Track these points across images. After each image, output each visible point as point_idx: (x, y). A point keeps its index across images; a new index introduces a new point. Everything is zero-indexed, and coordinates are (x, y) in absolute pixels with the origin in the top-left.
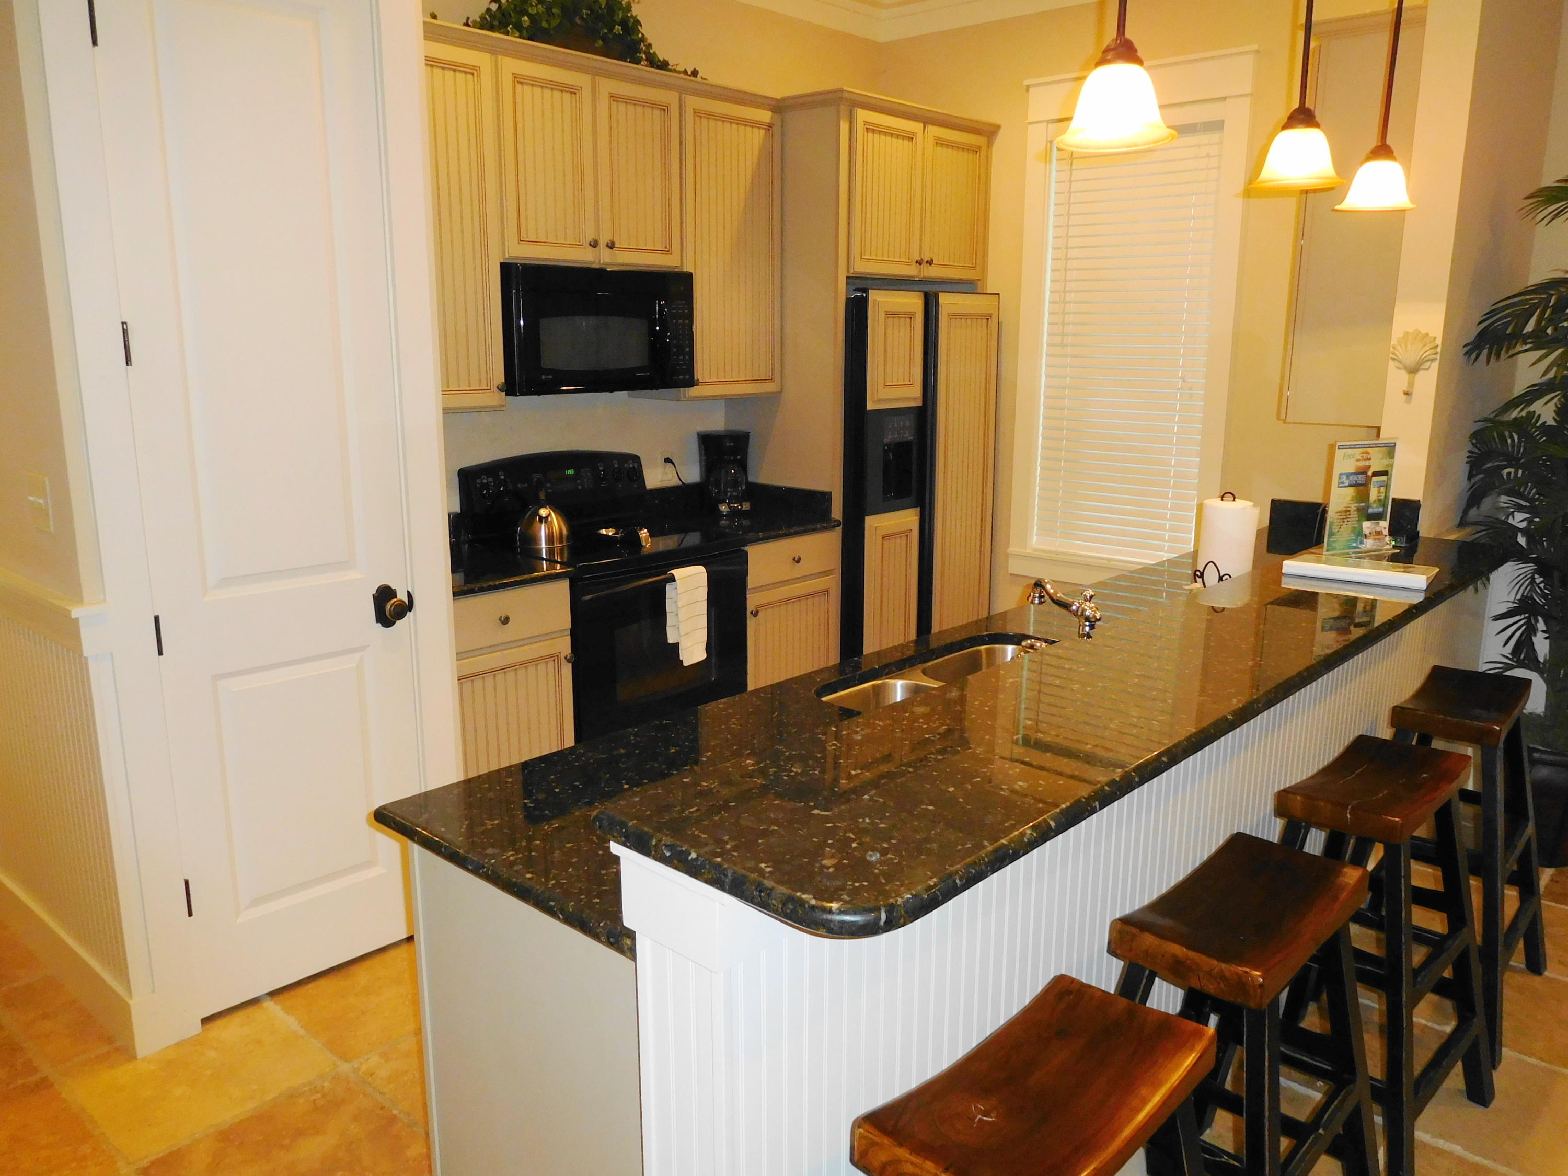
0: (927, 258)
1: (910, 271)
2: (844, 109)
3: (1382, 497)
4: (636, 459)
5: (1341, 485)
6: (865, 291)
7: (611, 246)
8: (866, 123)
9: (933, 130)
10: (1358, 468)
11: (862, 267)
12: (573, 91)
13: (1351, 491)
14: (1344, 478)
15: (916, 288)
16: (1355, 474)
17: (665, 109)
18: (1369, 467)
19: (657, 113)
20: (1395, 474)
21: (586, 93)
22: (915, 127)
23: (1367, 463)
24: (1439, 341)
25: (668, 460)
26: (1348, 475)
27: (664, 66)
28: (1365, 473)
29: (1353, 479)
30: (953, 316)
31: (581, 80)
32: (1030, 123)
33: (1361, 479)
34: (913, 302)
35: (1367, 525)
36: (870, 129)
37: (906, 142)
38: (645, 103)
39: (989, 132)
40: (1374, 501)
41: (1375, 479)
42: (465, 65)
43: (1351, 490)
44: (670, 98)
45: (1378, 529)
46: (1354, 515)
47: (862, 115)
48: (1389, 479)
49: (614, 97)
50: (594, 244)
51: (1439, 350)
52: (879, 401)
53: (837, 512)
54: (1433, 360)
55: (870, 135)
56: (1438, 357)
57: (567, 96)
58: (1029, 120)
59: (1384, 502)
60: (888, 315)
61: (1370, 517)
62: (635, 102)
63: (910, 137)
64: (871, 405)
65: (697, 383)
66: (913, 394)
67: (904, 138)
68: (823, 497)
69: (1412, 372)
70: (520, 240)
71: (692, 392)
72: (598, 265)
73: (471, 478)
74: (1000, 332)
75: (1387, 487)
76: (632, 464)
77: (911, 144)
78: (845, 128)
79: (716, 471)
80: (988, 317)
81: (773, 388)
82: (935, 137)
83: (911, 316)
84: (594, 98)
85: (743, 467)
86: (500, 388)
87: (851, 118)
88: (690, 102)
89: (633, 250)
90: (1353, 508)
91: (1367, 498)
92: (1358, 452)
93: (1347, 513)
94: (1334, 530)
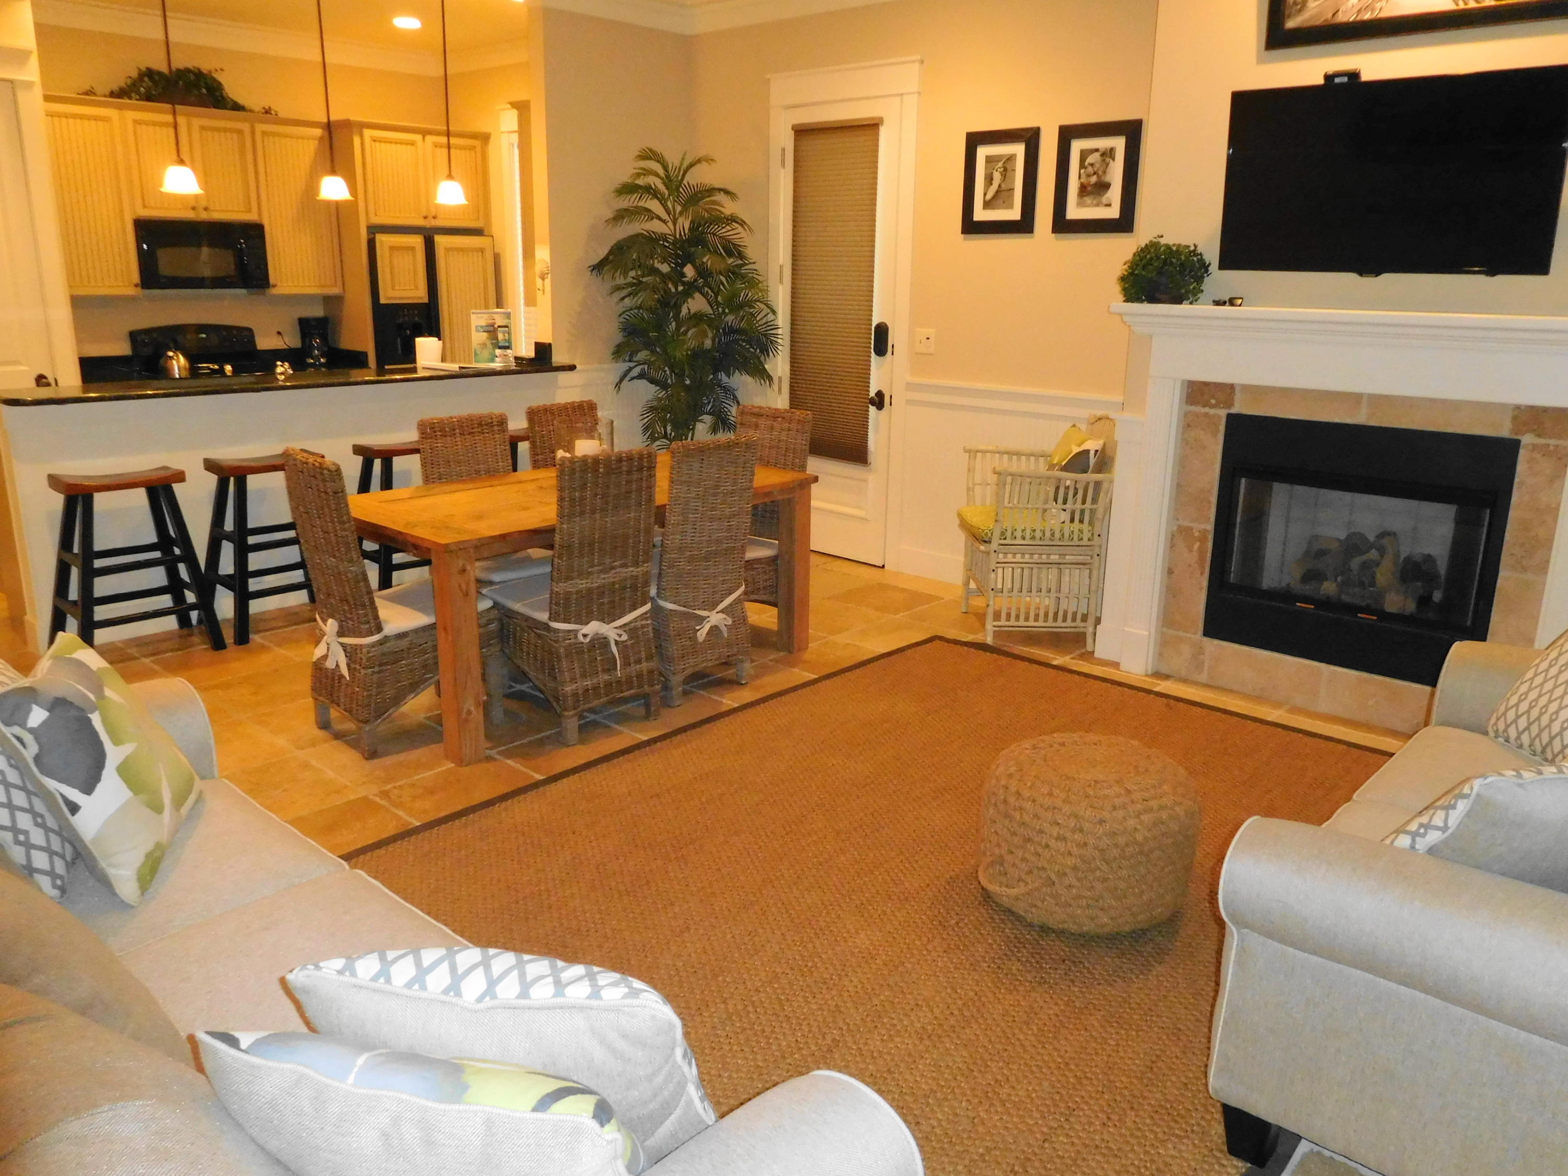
0: (433, 214)
1: (420, 222)
2: (354, 130)
3: (507, 338)
4: (250, 330)
5: (477, 331)
6: (374, 234)
7: (206, 209)
8: (371, 137)
9: (429, 139)
10: (488, 324)
11: (377, 220)
14: (479, 328)
16: (486, 326)
17: (240, 132)
18: (495, 324)
19: (235, 136)
20: (513, 328)
21: (184, 128)
22: (418, 138)
23: (494, 322)
24: (549, 264)
25: (279, 333)
26: (482, 327)
27: (237, 107)
28: (493, 326)
29: (486, 328)
30: (448, 250)
32: (502, 133)
33: (491, 329)
34: (417, 241)
35: (498, 352)
36: (375, 141)
37: (409, 147)
38: (226, 130)
39: (485, 138)
40: (502, 340)
41: (499, 329)
43: (485, 334)
44: (246, 127)
45: (505, 353)
46: (490, 346)
47: (368, 133)
48: (510, 330)
49: (203, 129)
51: (550, 268)
52: (390, 298)
53: (372, 361)
54: (548, 274)
55: (378, 144)
56: (550, 272)
59: (509, 341)
60: (392, 248)
61: (500, 348)
62: (218, 130)
63: (412, 143)
64: (382, 301)
65: (274, 286)
66: (420, 294)
67: (407, 144)
68: (365, 354)
69: (543, 279)
70: (145, 207)
71: (274, 291)
72: (199, 220)
73: (134, 336)
74: (497, 259)
75: (509, 333)
76: (246, 333)
77: (413, 148)
78: (357, 141)
79: (307, 340)
80: (482, 250)
81: (335, 291)
82: (434, 143)
83: (412, 249)
84: (189, 130)
85: (324, 338)
86: (136, 286)
87: (362, 136)
88: (260, 127)
89: (223, 211)
90: (488, 343)
91: (497, 338)
92: (486, 316)
93: (484, 345)
94: (478, 352)
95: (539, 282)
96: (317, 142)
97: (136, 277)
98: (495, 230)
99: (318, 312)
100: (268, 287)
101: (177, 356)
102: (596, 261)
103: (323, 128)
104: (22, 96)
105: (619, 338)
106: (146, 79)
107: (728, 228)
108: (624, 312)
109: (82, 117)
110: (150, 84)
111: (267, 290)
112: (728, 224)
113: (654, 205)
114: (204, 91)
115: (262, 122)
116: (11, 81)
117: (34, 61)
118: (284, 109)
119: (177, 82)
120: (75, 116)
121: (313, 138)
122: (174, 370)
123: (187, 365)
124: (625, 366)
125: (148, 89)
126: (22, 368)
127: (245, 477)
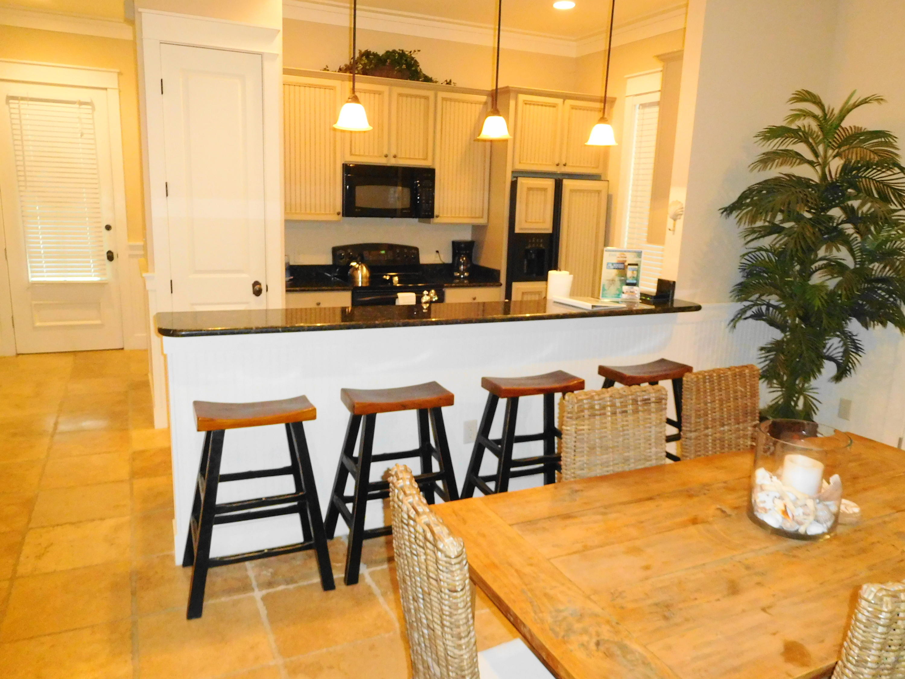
0: (564, 163)
1: (553, 169)
2: (512, 95)
3: (635, 276)
4: (417, 249)
5: (608, 268)
6: (517, 178)
7: (395, 157)
8: (524, 100)
9: (569, 102)
10: (619, 261)
11: (520, 167)
12: (380, 93)
13: (615, 272)
14: (610, 265)
15: (552, 177)
16: (618, 263)
17: (427, 98)
18: (625, 261)
19: (423, 100)
20: (642, 266)
21: (386, 94)
22: (559, 101)
23: (624, 259)
24: (684, 206)
25: (437, 252)
26: (613, 264)
27: (427, 79)
28: (623, 263)
29: (617, 266)
30: (572, 191)
31: (385, 89)
32: (627, 96)
33: (621, 266)
34: (550, 184)
35: (625, 288)
36: (526, 103)
37: (551, 109)
38: (416, 96)
39: (612, 102)
40: (630, 277)
41: (629, 267)
42: (329, 86)
44: (430, 94)
45: (632, 290)
46: (618, 283)
47: (521, 97)
48: (639, 268)
49: (400, 95)
50: (386, 156)
51: (684, 210)
52: (523, 229)
53: (503, 279)
54: (681, 215)
55: (528, 106)
56: (684, 213)
57: (377, 96)
58: (627, 94)
59: (637, 279)
60: (530, 189)
61: (628, 284)
62: (411, 96)
63: (554, 106)
64: (517, 230)
65: (437, 217)
66: (546, 227)
67: (550, 106)
68: (498, 272)
69: (675, 220)
70: (351, 154)
71: (435, 220)
72: (389, 165)
73: (335, 251)
74: (609, 199)
75: (638, 271)
76: (413, 251)
77: (555, 109)
78: (512, 103)
79: (457, 258)
80: (599, 192)
81: (482, 221)
82: (571, 105)
83: (545, 190)
84: (390, 96)
85: (469, 257)
86: (338, 214)
87: (516, 99)
88: (441, 95)
89: (407, 158)
90: (617, 279)
91: (625, 275)
92: (618, 254)
93: (613, 281)
94: (606, 288)
95: (670, 223)
96: (481, 106)
97: (339, 207)
98: (610, 175)
99: (466, 236)
100: (433, 217)
101: (362, 267)
102: (728, 203)
103: (488, 95)
104: (267, 65)
105: (739, 278)
106: (364, 58)
107: (889, 173)
108: (747, 254)
109: (315, 86)
110: (366, 61)
111: (432, 219)
112: (889, 169)
113: (802, 149)
114: (404, 66)
115: (443, 91)
116: (261, 54)
117: (279, 39)
118: (460, 82)
119: (386, 61)
120: (310, 86)
121: (480, 103)
122: (358, 278)
123: (368, 275)
124: (740, 306)
125: (365, 65)
126: (244, 275)
127: (375, 414)
